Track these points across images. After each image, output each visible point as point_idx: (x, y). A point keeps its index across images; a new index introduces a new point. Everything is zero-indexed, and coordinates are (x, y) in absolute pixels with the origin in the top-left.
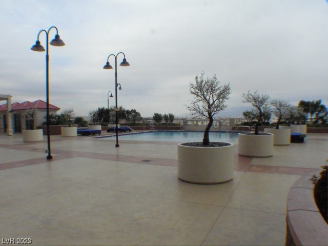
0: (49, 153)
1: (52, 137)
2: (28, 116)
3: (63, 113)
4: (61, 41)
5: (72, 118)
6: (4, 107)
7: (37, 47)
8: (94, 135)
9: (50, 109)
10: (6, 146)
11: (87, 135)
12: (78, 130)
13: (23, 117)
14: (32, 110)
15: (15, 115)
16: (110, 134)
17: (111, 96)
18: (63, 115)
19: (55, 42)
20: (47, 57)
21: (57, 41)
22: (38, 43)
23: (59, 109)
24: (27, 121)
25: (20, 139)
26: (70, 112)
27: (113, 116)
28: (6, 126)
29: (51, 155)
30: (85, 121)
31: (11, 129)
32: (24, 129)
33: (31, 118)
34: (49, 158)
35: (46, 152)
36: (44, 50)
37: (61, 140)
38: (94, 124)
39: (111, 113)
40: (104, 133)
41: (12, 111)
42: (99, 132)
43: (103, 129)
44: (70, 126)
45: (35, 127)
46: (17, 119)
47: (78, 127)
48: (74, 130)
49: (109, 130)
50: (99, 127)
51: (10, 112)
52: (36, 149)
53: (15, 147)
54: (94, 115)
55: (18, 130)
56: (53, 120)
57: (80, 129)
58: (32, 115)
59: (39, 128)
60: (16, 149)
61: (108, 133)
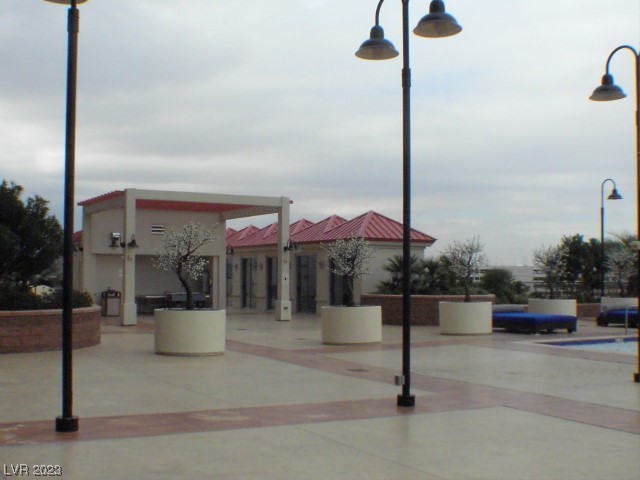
0: (406, 388)
1: (415, 333)
2: (340, 263)
3: (449, 255)
4: (450, 19)
5: (477, 271)
6: (268, 233)
7: (376, 46)
8: (550, 332)
9: (414, 241)
10: (271, 353)
11: (528, 333)
12: (495, 312)
13: (322, 264)
14: (351, 245)
15: (299, 258)
16: (610, 331)
17: (615, 195)
18: (446, 261)
19: (430, 25)
20: (406, 73)
21: (438, 22)
22: (377, 32)
23: (431, 241)
24: (333, 276)
25: (311, 333)
26: (472, 250)
27: (621, 266)
28: (272, 292)
29: (412, 392)
30: (519, 284)
31: (286, 301)
32: (324, 303)
33: (348, 269)
34: (406, 401)
35: (397, 381)
36: (394, 54)
37: (437, 344)
38: (552, 297)
39: (614, 256)
40: (587, 327)
41: (293, 245)
42: (569, 324)
43: (583, 313)
44: (467, 300)
45: (356, 299)
46: (304, 271)
47: (496, 303)
48: (481, 313)
49: (607, 319)
50: (568, 307)
51: (286, 249)
52: (360, 370)
53: (297, 357)
54: (551, 263)
55: (305, 304)
56: (417, 276)
57: (502, 312)
58: (352, 260)
59: (367, 301)
60: (303, 363)
61: (602, 329)
